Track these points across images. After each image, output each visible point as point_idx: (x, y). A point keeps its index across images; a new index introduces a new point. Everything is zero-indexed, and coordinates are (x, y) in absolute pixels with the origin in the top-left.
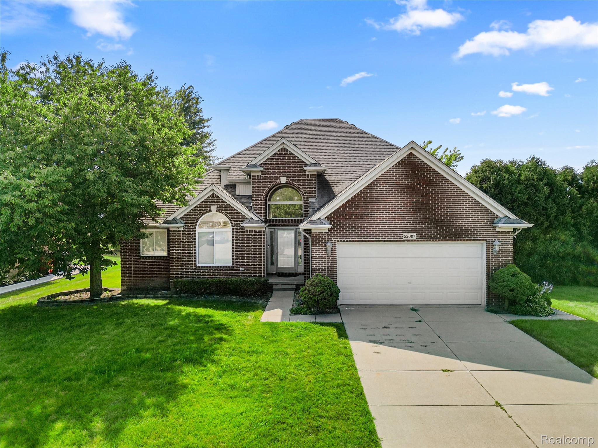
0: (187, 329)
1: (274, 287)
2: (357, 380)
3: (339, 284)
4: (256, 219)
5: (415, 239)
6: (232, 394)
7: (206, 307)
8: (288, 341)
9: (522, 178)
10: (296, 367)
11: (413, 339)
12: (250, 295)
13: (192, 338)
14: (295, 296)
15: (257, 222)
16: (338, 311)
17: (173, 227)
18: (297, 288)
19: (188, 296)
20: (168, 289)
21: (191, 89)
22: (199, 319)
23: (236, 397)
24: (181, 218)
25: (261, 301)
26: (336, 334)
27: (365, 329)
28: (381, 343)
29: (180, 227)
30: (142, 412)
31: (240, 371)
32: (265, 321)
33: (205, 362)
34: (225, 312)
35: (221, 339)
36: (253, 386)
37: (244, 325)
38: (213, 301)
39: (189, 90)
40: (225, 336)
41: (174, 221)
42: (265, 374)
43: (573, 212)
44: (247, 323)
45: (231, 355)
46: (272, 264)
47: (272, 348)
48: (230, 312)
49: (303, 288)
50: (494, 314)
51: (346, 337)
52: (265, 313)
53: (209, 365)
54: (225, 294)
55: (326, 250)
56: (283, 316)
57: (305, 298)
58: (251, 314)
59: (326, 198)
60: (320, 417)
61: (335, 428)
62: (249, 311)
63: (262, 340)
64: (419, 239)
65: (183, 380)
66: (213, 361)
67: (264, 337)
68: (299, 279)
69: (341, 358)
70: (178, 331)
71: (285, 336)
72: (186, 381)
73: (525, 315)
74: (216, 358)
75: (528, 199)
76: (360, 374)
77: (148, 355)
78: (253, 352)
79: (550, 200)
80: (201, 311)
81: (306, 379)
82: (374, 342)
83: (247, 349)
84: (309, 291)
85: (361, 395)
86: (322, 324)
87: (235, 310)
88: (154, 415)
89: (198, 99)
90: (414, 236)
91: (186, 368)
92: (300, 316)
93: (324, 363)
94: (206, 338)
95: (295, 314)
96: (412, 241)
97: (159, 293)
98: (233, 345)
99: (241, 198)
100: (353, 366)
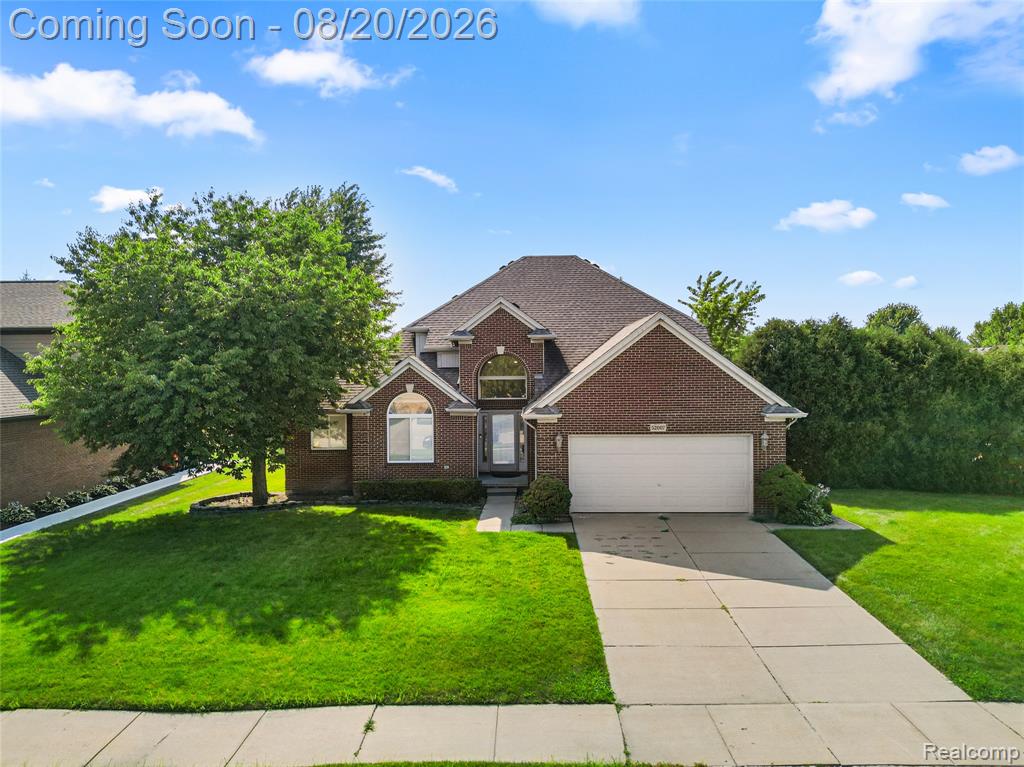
0: (392, 540)
1: (489, 491)
2: (586, 588)
3: (572, 488)
4: (465, 401)
5: (665, 430)
6: (456, 598)
7: (407, 515)
8: (511, 552)
9: (819, 345)
10: (520, 575)
11: (654, 550)
12: (458, 501)
13: (402, 548)
14: (516, 503)
15: (466, 406)
16: (571, 520)
17: (356, 412)
18: (519, 492)
19: (379, 503)
20: (350, 493)
21: (355, 190)
22: (403, 528)
23: (461, 600)
24: (367, 401)
25: (474, 508)
26: (565, 545)
27: (599, 540)
28: (616, 554)
29: (366, 412)
30: (371, 611)
31: (461, 578)
32: (482, 531)
33: (422, 571)
34: (432, 521)
35: (435, 550)
36: (476, 592)
37: (458, 536)
38: (413, 509)
39: (351, 191)
40: (438, 546)
41: (359, 405)
42: (488, 582)
43: (885, 390)
44: (461, 533)
45: (449, 564)
46: (485, 459)
47: (492, 558)
48: (439, 521)
49: (526, 492)
50: (759, 524)
51: (578, 548)
52: (480, 522)
53: (428, 573)
54: (426, 499)
55: (555, 444)
56: (503, 526)
57: (529, 503)
58: (464, 524)
59: (556, 374)
60: (545, 616)
61: (559, 625)
62: (461, 520)
63: (481, 550)
64: (670, 432)
65: (403, 586)
66: (430, 570)
67: (482, 547)
68: (521, 481)
69: (569, 568)
70: (383, 541)
71: (507, 547)
72: (407, 587)
73: (796, 524)
74: (433, 567)
75: (825, 374)
76: (588, 583)
77: (360, 564)
78: (472, 561)
79: (855, 375)
80: (402, 520)
81: (531, 586)
82: (608, 553)
83: (466, 559)
84: (534, 495)
85: (587, 599)
86: (549, 534)
87: (444, 519)
88: (384, 614)
89: (364, 204)
90: (664, 427)
91: (404, 576)
92: (524, 526)
93: (551, 572)
94: (418, 549)
95: (517, 523)
96: (661, 433)
97: (340, 499)
98: (449, 554)
99: (443, 372)
100: (582, 575)
